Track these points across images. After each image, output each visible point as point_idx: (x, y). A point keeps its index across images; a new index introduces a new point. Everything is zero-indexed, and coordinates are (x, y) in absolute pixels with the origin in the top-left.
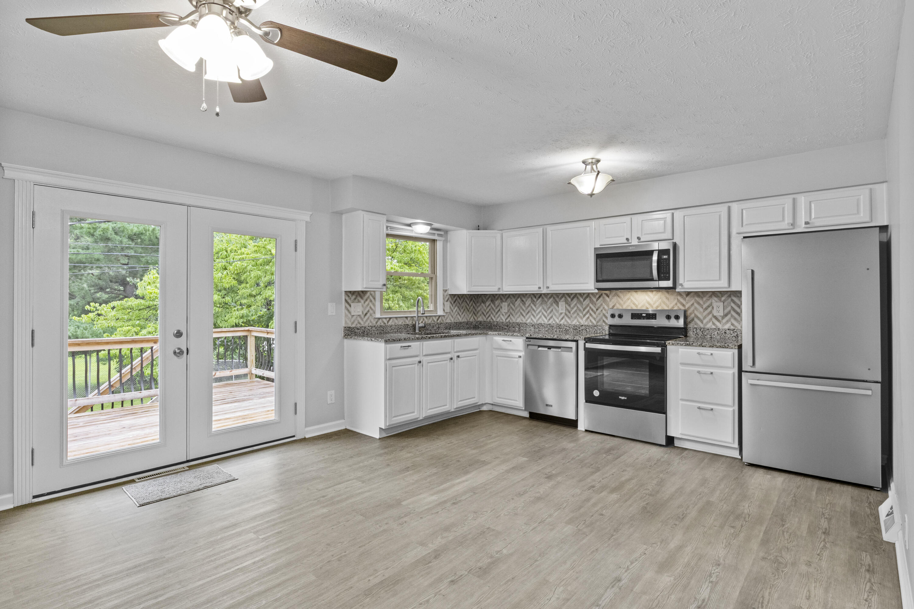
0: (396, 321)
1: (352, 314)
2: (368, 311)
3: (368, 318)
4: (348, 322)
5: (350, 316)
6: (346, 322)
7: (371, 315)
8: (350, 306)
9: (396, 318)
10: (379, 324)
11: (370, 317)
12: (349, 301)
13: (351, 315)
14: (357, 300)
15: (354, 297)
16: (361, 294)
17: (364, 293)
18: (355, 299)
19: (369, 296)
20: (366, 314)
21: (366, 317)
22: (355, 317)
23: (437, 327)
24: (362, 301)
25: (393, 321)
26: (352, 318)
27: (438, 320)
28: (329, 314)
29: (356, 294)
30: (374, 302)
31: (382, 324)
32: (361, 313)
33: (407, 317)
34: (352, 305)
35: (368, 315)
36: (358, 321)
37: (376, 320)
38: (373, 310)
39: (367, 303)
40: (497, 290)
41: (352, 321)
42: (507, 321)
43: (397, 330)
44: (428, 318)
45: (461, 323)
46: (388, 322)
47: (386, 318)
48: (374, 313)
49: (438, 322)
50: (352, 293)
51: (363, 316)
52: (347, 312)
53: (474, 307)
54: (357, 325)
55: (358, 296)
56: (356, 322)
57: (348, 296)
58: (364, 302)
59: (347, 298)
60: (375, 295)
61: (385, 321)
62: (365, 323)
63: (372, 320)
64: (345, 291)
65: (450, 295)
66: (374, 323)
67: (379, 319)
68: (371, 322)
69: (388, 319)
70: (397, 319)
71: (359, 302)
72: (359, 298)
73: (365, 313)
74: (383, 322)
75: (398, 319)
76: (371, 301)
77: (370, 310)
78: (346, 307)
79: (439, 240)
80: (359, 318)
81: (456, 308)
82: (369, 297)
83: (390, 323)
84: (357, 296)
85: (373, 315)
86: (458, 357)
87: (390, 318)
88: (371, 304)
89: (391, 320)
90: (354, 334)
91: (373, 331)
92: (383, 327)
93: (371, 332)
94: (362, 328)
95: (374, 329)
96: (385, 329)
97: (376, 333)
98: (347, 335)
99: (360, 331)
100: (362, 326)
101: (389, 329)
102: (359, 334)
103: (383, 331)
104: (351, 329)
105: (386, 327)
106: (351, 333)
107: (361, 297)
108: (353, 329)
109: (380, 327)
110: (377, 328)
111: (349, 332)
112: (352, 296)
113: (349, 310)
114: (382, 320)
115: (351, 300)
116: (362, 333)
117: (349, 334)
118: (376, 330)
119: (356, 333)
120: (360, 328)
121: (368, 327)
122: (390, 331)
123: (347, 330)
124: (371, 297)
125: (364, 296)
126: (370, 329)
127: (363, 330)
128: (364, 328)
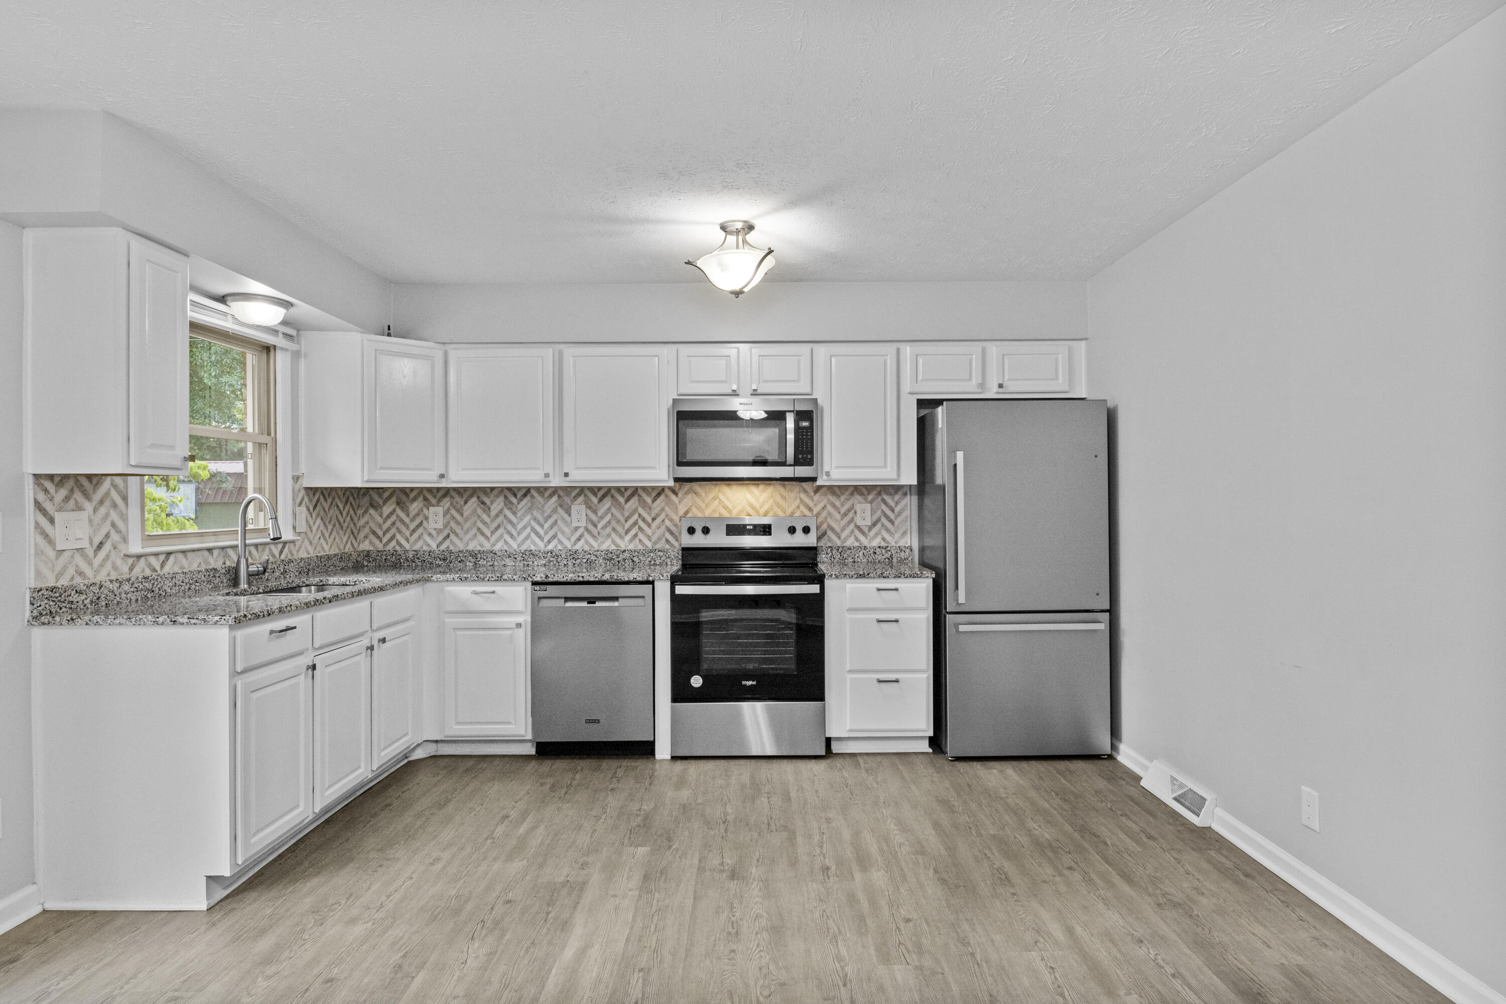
0: (184, 562)
1: (59, 547)
2: (107, 536)
3: (108, 556)
4: (46, 571)
5: (52, 554)
6: (38, 574)
7: (115, 548)
8: (52, 521)
9: (184, 552)
10: (137, 571)
11: (113, 554)
12: (48, 506)
13: (54, 549)
14: (72, 503)
15: (63, 492)
16: (85, 482)
17: (95, 481)
18: (67, 499)
19: (109, 490)
20: (101, 545)
21: (102, 554)
22: (66, 555)
23: (282, 570)
24: (89, 506)
25: (174, 563)
26: (57, 558)
27: (281, 552)
29: (71, 483)
30: (123, 510)
31: (148, 572)
32: (85, 544)
33: (210, 550)
34: (58, 516)
35: (107, 547)
36: (77, 566)
37: (130, 561)
38: (122, 532)
39: (102, 511)
40: (435, 478)
41: (58, 568)
42: (443, 547)
44: (260, 548)
45: (329, 558)
46: (163, 565)
47: (156, 555)
48: (125, 540)
49: (283, 557)
50: (57, 479)
51: (90, 553)
52: (41, 540)
53: (352, 518)
54: (72, 579)
55: (76, 490)
56: (71, 571)
57: (46, 491)
58: (95, 510)
59: (41, 497)
60: (125, 487)
61: (157, 564)
62: (97, 572)
63: (119, 562)
64: (34, 475)
65: (306, 489)
66: (125, 569)
67: (139, 557)
68: (115, 568)
69: (162, 557)
70: (186, 556)
71: (79, 508)
72: (78, 495)
73: (96, 542)
74: (150, 565)
75: (189, 554)
76: (115, 505)
77: (113, 533)
78: (37, 525)
79: (282, 349)
80: (76, 559)
81: (319, 521)
82: (108, 493)
83: (167, 569)
84: (72, 491)
85: (121, 547)
86: (383, 640)
87: (169, 554)
88: (114, 516)
89: (172, 558)
90: (66, 607)
91: (123, 595)
92: (152, 582)
93: (118, 599)
94: (91, 588)
95: (126, 587)
96: (158, 586)
97: (134, 599)
98: (45, 613)
99: (85, 596)
100: (93, 584)
101: (169, 584)
102: (82, 607)
103: (153, 591)
104: (57, 595)
105: (160, 580)
106: (59, 606)
107: (85, 494)
108: (65, 592)
109: (143, 580)
110: (137, 586)
111: (51, 603)
112: (56, 491)
113: (46, 536)
114: (146, 560)
115: (54, 505)
116: (92, 602)
117: (51, 611)
118: (134, 592)
119: (73, 606)
120: (85, 588)
121: (109, 583)
122: (170, 591)
123: (46, 598)
124: (114, 495)
125: (94, 491)
126: (115, 589)
127: (94, 593)
128: (97, 587)
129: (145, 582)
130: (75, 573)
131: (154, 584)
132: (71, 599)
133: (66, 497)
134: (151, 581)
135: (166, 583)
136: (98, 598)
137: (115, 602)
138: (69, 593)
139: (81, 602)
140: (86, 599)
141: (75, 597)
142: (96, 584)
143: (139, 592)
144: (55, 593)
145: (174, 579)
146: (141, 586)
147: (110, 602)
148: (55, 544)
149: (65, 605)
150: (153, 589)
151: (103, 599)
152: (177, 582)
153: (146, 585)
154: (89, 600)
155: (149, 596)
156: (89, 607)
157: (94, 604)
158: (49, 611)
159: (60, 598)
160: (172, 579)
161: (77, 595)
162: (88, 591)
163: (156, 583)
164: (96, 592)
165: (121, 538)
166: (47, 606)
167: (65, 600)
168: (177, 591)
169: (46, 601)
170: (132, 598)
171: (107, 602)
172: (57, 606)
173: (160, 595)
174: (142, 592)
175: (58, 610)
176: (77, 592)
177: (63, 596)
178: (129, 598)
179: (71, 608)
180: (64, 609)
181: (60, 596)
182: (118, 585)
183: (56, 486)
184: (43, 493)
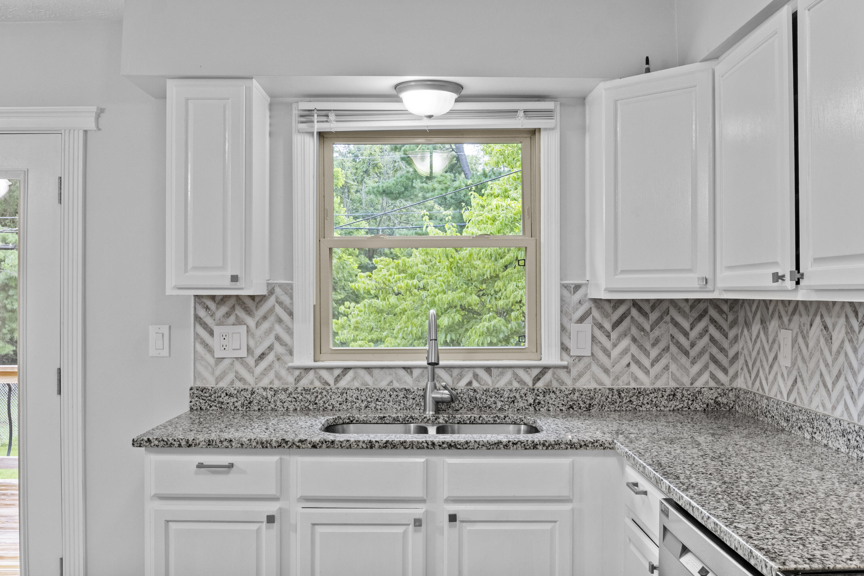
0: (368, 378)
1: (216, 356)
2: (271, 348)
3: (270, 367)
4: (206, 374)
5: (212, 361)
6: (197, 375)
7: (278, 359)
8: (211, 333)
9: (368, 368)
10: (304, 382)
11: (277, 365)
12: (209, 321)
13: (214, 357)
14: (232, 319)
15: (224, 311)
16: (248, 303)
17: (257, 299)
18: (228, 315)
19: (274, 306)
20: (262, 356)
21: (264, 364)
22: (226, 363)
23: (531, 401)
24: (251, 322)
25: (354, 379)
26: (217, 364)
28: (152, 352)
29: (233, 301)
30: (289, 324)
31: (317, 384)
32: (243, 353)
33: (408, 369)
34: (217, 330)
35: (271, 357)
36: (237, 372)
37: (297, 373)
38: (286, 345)
39: (266, 325)
41: (218, 372)
43: (366, 403)
46: (337, 379)
47: (330, 369)
48: (292, 354)
50: (218, 299)
51: (251, 361)
52: (200, 348)
54: (232, 383)
55: (237, 307)
56: (231, 376)
57: (207, 308)
58: (258, 325)
59: (202, 313)
60: (292, 304)
61: (329, 378)
62: (258, 379)
63: (283, 373)
64: (196, 296)
65: (595, 302)
66: (291, 379)
67: (307, 369)
68: (278, 376)
69: (337, 373)
70: (370, 373)
71: (239, 322)
72: (240, 312)
73: (258, 352)
74: (320, 378)
75: (376, 372)
76: (280, 321)
77: (277, 346)
78: (197, 336)
79: (546, 129)
80: (238, 366)
82: (272, 310)
83: (343, 383)
84: (233, 307)
85: (287, 358)
87: (346, 369)
88: (279, 330)
89: (350, 374)
90: (216, 406)
91: (279, 403)
92: (315, 394)
93: (273, 406)
94: (242, 393)
95: (283, 396)
96: (323, 400)
97: (291, 408)
98: (195, 408)
99: (236, 399)
100: (245, 389)
101: (338, 399)
102: (232, 408)
103: (316, 404)
104: (207, 395)
105: (325, 393)
106: (209, 405)
107: (247, 311)
108: (215, 393)
109: (303, 392)
110: (295, 396)
111: (201, 401)
112: (217, 309)
113: (206, 346)
114: (315, 372)
115: (215, 320)
116: (243, 405)
117: (201, 408)
118: (292, 402)
119: (223, 406)
120: (236, 392)
121: (262, 390)
122: (338, 406)
123: (197, 396)
124: (279, 310)
125: (257, 308)
126: (269, 396)
127: (246, 397)
128: (249, 392)
129: (306, 394)
130: (235, 378)
131: (317, 397)
132: (221, 399)
133: (227, 313)
134: (313, 393)
135: (333, 397)
136: (250, 403)
137: (269, 408)
138: (219, 395)
139: (232, 404)
140: (237, 402)
141: (226, 399)
142: (247, 390)
143: (298, 403)
144: (205, 393)
145: (345, 395)
146: (301, 397)
147: (263, 408)
148: (214, 352)
149: (215, 404)
150: (317, 401)
151: (256, 404)
152: (350, 399)
153: (308, 397)
154: (240, 403)
155: (311, 407)
156: (240, 409)
157: (245, 407)
158: (199, 408)
159: (210, 398)
160: (342, 394)
161: (228, 397)
162: (239, 395)
163: (320, 396)
164: (248, 397)
165: (287, 350)
166: (197, 403)
167: (215, 400)
168: (349, 407)
169: (196, 399)
170: (289, 407)
171: (259, 407)
172: (207, 404)
173: (326, 408)
174: (302, 403)
175: (208, 407)
176: (227, 394)
177: (213, 397)
178: (285, 407)
179: (221, 408)
180: (214, 408)
181: (210, 396)
182: (273, 393)
183: (217, 304)
184: (205, 310)
